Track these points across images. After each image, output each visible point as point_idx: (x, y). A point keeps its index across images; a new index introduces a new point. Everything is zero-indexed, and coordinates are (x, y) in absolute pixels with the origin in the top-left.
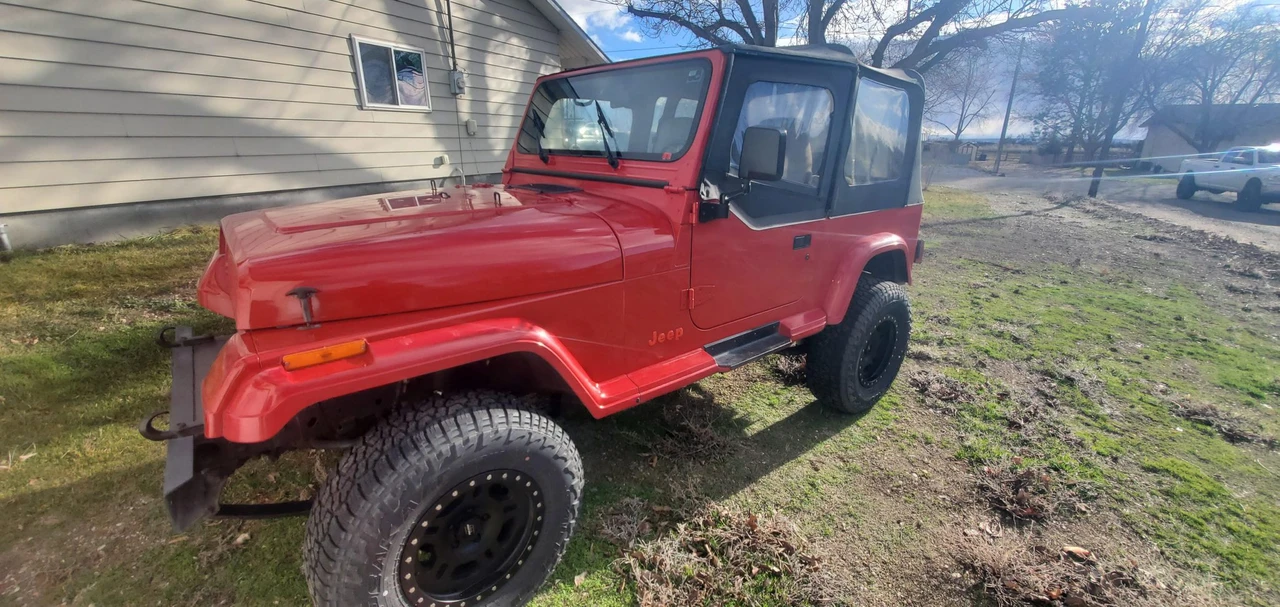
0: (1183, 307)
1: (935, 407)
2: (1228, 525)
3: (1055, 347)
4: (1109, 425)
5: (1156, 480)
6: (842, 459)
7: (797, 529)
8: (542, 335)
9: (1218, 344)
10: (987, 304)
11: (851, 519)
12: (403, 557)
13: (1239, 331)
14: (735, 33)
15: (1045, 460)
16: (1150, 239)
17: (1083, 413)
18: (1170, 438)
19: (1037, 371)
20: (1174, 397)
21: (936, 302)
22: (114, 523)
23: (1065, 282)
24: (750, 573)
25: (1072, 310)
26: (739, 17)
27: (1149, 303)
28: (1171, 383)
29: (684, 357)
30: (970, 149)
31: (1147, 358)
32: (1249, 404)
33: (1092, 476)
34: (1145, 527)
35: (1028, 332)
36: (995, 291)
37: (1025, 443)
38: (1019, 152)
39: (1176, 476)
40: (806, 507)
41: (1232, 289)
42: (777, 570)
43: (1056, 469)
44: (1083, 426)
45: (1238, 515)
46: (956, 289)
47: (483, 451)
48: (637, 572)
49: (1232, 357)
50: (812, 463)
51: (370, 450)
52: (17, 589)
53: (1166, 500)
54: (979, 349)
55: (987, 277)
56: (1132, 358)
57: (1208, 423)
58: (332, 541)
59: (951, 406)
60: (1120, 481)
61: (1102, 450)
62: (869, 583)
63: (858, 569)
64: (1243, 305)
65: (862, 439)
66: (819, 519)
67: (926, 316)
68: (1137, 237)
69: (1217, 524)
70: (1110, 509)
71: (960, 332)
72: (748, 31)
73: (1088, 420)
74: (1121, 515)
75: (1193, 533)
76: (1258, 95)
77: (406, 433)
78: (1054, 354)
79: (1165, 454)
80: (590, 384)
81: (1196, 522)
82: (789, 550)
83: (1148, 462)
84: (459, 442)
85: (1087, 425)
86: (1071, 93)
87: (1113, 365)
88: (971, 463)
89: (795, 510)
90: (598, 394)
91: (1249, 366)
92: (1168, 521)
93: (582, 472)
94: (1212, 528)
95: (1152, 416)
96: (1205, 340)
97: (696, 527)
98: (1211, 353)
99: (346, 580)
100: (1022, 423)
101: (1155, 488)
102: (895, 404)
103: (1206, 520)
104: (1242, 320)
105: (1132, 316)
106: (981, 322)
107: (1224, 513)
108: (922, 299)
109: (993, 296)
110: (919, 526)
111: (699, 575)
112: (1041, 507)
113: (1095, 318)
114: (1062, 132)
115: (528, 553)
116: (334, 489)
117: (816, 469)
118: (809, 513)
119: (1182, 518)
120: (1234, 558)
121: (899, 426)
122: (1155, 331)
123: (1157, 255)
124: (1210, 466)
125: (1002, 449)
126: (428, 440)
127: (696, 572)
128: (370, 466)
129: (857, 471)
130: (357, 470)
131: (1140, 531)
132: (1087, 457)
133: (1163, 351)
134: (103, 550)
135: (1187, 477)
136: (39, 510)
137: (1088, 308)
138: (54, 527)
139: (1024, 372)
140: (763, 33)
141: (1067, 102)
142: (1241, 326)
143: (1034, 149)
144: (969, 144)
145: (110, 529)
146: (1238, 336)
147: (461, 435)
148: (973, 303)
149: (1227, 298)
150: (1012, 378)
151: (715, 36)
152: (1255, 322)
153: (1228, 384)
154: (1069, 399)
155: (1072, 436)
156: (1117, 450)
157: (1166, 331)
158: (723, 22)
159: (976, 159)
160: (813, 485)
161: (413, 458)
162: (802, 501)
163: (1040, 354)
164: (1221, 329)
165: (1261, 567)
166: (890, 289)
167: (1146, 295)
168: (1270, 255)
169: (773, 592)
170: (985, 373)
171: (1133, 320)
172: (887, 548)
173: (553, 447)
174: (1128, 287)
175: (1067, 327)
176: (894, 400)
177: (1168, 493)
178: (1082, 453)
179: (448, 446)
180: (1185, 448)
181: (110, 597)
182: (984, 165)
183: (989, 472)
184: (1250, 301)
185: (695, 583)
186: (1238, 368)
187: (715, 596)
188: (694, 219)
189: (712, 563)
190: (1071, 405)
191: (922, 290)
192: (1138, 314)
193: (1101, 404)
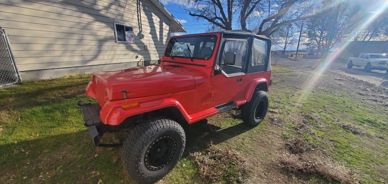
0: (345, 99)
1: (276, 125)
2: (350, 154)
3: (309, 109)
4: (322, 130)
5: (333, 143)
6: (250, 138)
7: (239, 154)
8: (177, 102)
9: (354, 109)
10: (291, 98)
11: (253, 152)
12: (145, 155)
13: (360, 105)
14: (220, 21)
15: (304, 138)
16: (338, 80)
17: (315, 127)
18: (338, 133)
19: (304, 116)
20: (341, 122)
21: (277, 97)
22: (63, 151)
23: (313, 92)
24: (227, 164)
25: (315, 100)
26: (221, 16)
27: (336, 98)
28: (340, 119)
29: (210, 109)
30: (288, 53)
31: (334, 112)
32: (360, 125)
33: (316, 142)
34: (329, 154)
35: (302, 105)
36: (293, 94)
37: (299, 134)
38: (302, 54)
39: (338, 142)
40: (241, 149)
41: (360, 94)
42: (234, 163)
43: (307, 140)
44: (315, 130)
45: (353, 152)
46: (283, 94)
47: (164, 129)
48: (199, 163)
49: (358, 112)
50: (243, 138)
51: (138, 129)
52: (42, 167)
53: (335, 148)
54: (288, 110)
55: (291, 90)
56: (330, 113)
57: (349, 129)
58: (130, 150)
59: (280, 124)
60: (323, 143)
61: (319, 136)
62: (257, 167)
63: (255, 163)
64: (363, 98)
65: (256, 132)
66: (244, 152)
67: (274, 101)
68: (335, 79)
69: (347, 154)
70: (320, 150)
71: (283, 105)
72: (224, 20)
73: (316, 128)
74: (323, 151)
75: (341, 156)
76: (370, 39)
77: (146, 125)
78: (309, 111)
79: (336, 137)
80: (188, 115)
81: (342, 153)
82: (237, 158)
83: (331, 139)
84: (159, 127)
85: (316, 129)
86: (317, 38)
87: (325, 114)
88: (284, 139)
89: (239, 150)
90: (190, 118)
91: (362, 115)
92: (335, 153)
93: (185, 137)
94: (346, 155)
95: (334, 127)
96: (351, 108)
97: (213, 153)
98: (352, 111)
99: (133, 159)
100: (299, 129)
101: (332, 145)
102: (265, 124)
103: (345, 153)
104: (362, 102)
105: (331, 101)
106: (289, 103)
107: (350, 151)
108: (273, 96)
109: (293, 95)
110: (270, 154)
111: (214, 164)
112: (302, 149)
113: (321, 102)
114: (315, 49)
115: (172, 157)
116: (130, 138)
117: (244, 140)
118: (242, 150)
119: (339, 152)
120: (351, 162)
121: (266, 129)
122: (337, 106)
123: (340, 84)
124: (348, 140)
125: (293, 135)
126: (152, 127)
127: (213, 163)
128: (139, 132)
129: (254, 140)
130: (135, 133)
131: (327, 155)
132: (315, 137)
133: (339, 110)
134: (62, 158)
135: (341, 142)
136: (43, 148)
137: (319, 99)
138: (47, 153)
139: (300, 116)
140: (228, 21)
141: (316, 40)
142: (361, 104)
143: (307, 53)
144: (288, 52)
145: (62, 153)
146: (360, 107)
147: (159, 126)
148: (287, 97)
149: (358, 96)
150: (297, 117)
151: (214, 22)
152: (366, 103)
153: (356, 119)
154: (312, 123)
155: (312, 132)
156: (323, 136)
157: (340, 105)
158: (216, 18)
159: (290, 56)
160: (243, 144)
161: (149, 130)
162: (240, 148)
163: (305, 111)
164: (355, 105)
165: (357, 164)
166: (263, 93)
167: (335, 95)
168: (372, 85)
169: (233, 168)
170: (290, 116)
171: (331, 102)
172: (262, 159)
173: (179, 130)
174: (331, 93)
175: (313, 104)
176: (264, 123)
177: (335, 146)
178: (314, 136)
179: (157, 128)
180: (342, 135)
181: (66, 169)
182: (292, 58)
183: (289, 141)
184: (365, 97)
185: (214, 166)
186: (359, 115)
187: (219, 169)
188: (213, 74)
189: (218, 161)
190: (312, 124)
191: (273, 93)
192: (333, 101)
193: (320, 124)
